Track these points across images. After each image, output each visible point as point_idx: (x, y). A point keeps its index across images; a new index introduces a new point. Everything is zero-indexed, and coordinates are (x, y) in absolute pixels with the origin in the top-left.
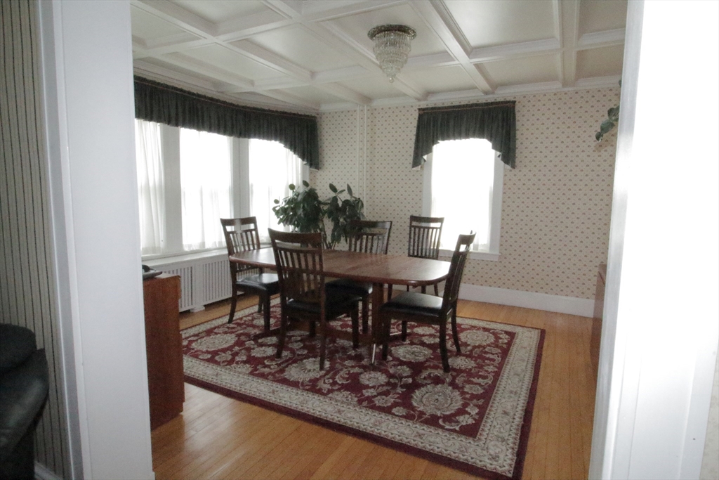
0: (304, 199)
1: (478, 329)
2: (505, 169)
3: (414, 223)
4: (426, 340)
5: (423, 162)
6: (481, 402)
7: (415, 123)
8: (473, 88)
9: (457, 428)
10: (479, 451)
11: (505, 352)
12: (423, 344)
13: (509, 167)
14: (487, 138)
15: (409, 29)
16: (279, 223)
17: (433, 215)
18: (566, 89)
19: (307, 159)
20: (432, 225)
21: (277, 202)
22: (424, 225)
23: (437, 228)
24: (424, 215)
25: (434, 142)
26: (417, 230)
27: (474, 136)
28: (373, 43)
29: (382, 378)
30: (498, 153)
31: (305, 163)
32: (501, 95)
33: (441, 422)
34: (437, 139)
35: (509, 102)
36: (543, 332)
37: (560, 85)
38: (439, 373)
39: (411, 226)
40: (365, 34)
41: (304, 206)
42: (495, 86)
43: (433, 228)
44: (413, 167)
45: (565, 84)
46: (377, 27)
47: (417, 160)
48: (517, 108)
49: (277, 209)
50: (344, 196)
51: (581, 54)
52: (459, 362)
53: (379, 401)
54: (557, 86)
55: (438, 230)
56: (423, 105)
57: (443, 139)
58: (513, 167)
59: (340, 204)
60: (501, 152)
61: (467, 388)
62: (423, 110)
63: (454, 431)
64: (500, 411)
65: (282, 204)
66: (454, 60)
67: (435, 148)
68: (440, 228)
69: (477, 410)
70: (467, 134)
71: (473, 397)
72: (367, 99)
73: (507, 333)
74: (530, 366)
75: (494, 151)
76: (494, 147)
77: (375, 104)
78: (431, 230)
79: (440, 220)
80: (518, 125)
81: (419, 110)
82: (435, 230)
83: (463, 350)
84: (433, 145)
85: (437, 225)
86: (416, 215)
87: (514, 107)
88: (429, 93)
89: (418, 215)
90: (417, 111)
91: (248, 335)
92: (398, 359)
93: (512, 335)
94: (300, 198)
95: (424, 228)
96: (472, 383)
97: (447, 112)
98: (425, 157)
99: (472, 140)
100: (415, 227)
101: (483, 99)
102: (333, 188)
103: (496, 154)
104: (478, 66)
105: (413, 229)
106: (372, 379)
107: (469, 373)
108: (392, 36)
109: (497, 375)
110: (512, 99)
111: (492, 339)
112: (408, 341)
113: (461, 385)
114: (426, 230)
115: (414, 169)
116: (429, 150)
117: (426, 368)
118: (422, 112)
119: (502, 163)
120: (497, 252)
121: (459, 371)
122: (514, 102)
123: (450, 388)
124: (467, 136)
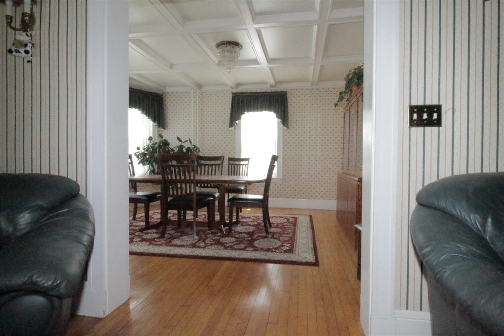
0: (160, 146)
1: (277, 217)
2: (283, 129)
3: (231, 162)
4: (250, 223)
5: (235, 125)
6: (290, 242)
7: (230, 101)
8: (266, 83)
9: (283, 251)
10: (296, 257)
11: (295, 224)
12: (249, 225)
13: (285, 128)
14: (273, 111)
15: (240, 44)
16: (139, 164)
17: (242, 157)
18: (312, 87)
19: (157, 122)
20: (242, 163)
21: (138, 148)
22: (237, 163)
23: (245, 165)
24: (237, 157)
25: (242, 113)
26: (233, 166)
27: (265, 110)
28: (217, 51)
29: (233, 239)
30: (279, 120)
31: (155, 124)
32: (280, 88)
33: (273, 250)
34: (244, 111)
35: (284, 92)
36: (311, 217)
37: (310, 85)
38: (264, 234)
39: (229, 164)
40: (214, 45)
41: (159, 150)
42: (278, 83)
43: (243, 165)
44: (230, 127)
45: (312, 84)
46: (223, 42)
47: (232, 124)
48: (288, 95)
49: (138, 154)
50: (187, 145)
51: (322, 67)
52: (272, 230)
53: (235, 247)
54: (309, 84)
55: (247, 166)
56: (235, 91)
57: (247, 111)
58: (288, 127)
59: (184, 150)
60: (281, 119)
61: (281, 238)
62: (235, 94)
63: (281, 252)
64: (301, 244)
65: (142, 150)
66: (259, 64)
67: (243, 116)
68: (248, 164)
69: (290, 245)
70: (261, 108)
71: (285, 241)
72: (200, 86)
73: (292, 218)
74: (309, 229)
75: (277, 119)
76: (277, 117)
77: (204, 89)
78: (241, 166)
79: (247, 160)
80: (289, 105)
81: (233, 94)
82: (244, 166)
83: (272, 225)
84: (242, 114)
85: (246, 162)
86: (231, 157)
87: (286, 95)
88: (239, 85)
89: (233, 157)
90: (231, 95)
91: (135, 230)
92: (238, 232)
93: (296, 219)
94: (157, 145)
95: (237, 165)
96: (282, 236)
97: (249, 96)
98: (237, 122)
99: (264, 112)
100: (232, 164)
101: (269, 89)
102: (179, 139)
103: (278, 120)
104: (271, 69)
105: (230, 166)
106: (228, 240)
107: (280, 233)
108: (229, 47)
109: (294, 233)
110: (285, 91)
111: (286, 221)
112: (239, 225)
113: (277, 237)
114: (239, 166)
115: (230, 129)
116: (239, 118)
117: (256, 233)
118: (234, 95)
119: (282, 125)
120: (281, 177)
121: (274, 233)
122: (287, 92)
123: (272, 239)
124: (261, 109)
